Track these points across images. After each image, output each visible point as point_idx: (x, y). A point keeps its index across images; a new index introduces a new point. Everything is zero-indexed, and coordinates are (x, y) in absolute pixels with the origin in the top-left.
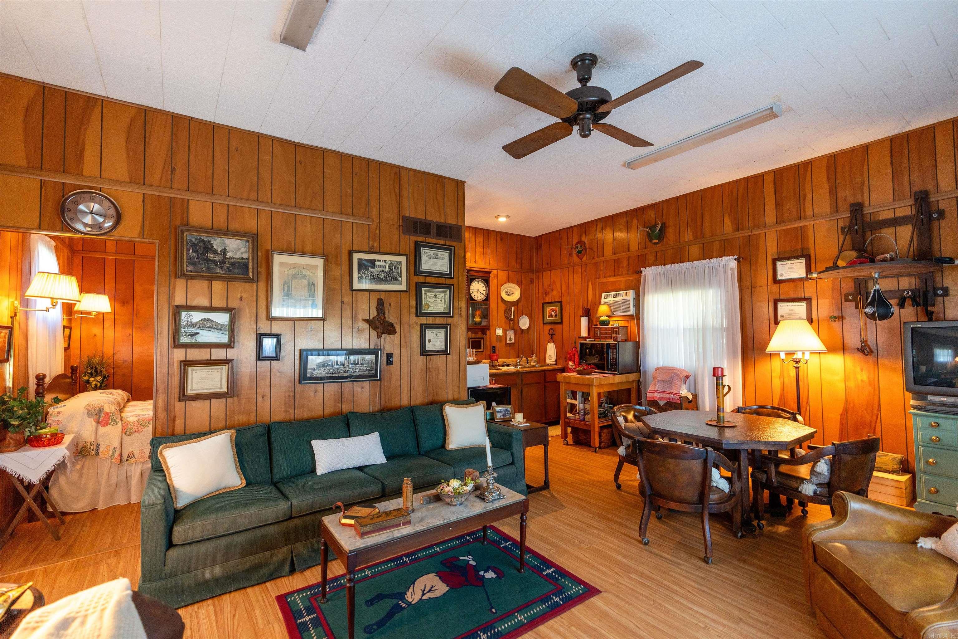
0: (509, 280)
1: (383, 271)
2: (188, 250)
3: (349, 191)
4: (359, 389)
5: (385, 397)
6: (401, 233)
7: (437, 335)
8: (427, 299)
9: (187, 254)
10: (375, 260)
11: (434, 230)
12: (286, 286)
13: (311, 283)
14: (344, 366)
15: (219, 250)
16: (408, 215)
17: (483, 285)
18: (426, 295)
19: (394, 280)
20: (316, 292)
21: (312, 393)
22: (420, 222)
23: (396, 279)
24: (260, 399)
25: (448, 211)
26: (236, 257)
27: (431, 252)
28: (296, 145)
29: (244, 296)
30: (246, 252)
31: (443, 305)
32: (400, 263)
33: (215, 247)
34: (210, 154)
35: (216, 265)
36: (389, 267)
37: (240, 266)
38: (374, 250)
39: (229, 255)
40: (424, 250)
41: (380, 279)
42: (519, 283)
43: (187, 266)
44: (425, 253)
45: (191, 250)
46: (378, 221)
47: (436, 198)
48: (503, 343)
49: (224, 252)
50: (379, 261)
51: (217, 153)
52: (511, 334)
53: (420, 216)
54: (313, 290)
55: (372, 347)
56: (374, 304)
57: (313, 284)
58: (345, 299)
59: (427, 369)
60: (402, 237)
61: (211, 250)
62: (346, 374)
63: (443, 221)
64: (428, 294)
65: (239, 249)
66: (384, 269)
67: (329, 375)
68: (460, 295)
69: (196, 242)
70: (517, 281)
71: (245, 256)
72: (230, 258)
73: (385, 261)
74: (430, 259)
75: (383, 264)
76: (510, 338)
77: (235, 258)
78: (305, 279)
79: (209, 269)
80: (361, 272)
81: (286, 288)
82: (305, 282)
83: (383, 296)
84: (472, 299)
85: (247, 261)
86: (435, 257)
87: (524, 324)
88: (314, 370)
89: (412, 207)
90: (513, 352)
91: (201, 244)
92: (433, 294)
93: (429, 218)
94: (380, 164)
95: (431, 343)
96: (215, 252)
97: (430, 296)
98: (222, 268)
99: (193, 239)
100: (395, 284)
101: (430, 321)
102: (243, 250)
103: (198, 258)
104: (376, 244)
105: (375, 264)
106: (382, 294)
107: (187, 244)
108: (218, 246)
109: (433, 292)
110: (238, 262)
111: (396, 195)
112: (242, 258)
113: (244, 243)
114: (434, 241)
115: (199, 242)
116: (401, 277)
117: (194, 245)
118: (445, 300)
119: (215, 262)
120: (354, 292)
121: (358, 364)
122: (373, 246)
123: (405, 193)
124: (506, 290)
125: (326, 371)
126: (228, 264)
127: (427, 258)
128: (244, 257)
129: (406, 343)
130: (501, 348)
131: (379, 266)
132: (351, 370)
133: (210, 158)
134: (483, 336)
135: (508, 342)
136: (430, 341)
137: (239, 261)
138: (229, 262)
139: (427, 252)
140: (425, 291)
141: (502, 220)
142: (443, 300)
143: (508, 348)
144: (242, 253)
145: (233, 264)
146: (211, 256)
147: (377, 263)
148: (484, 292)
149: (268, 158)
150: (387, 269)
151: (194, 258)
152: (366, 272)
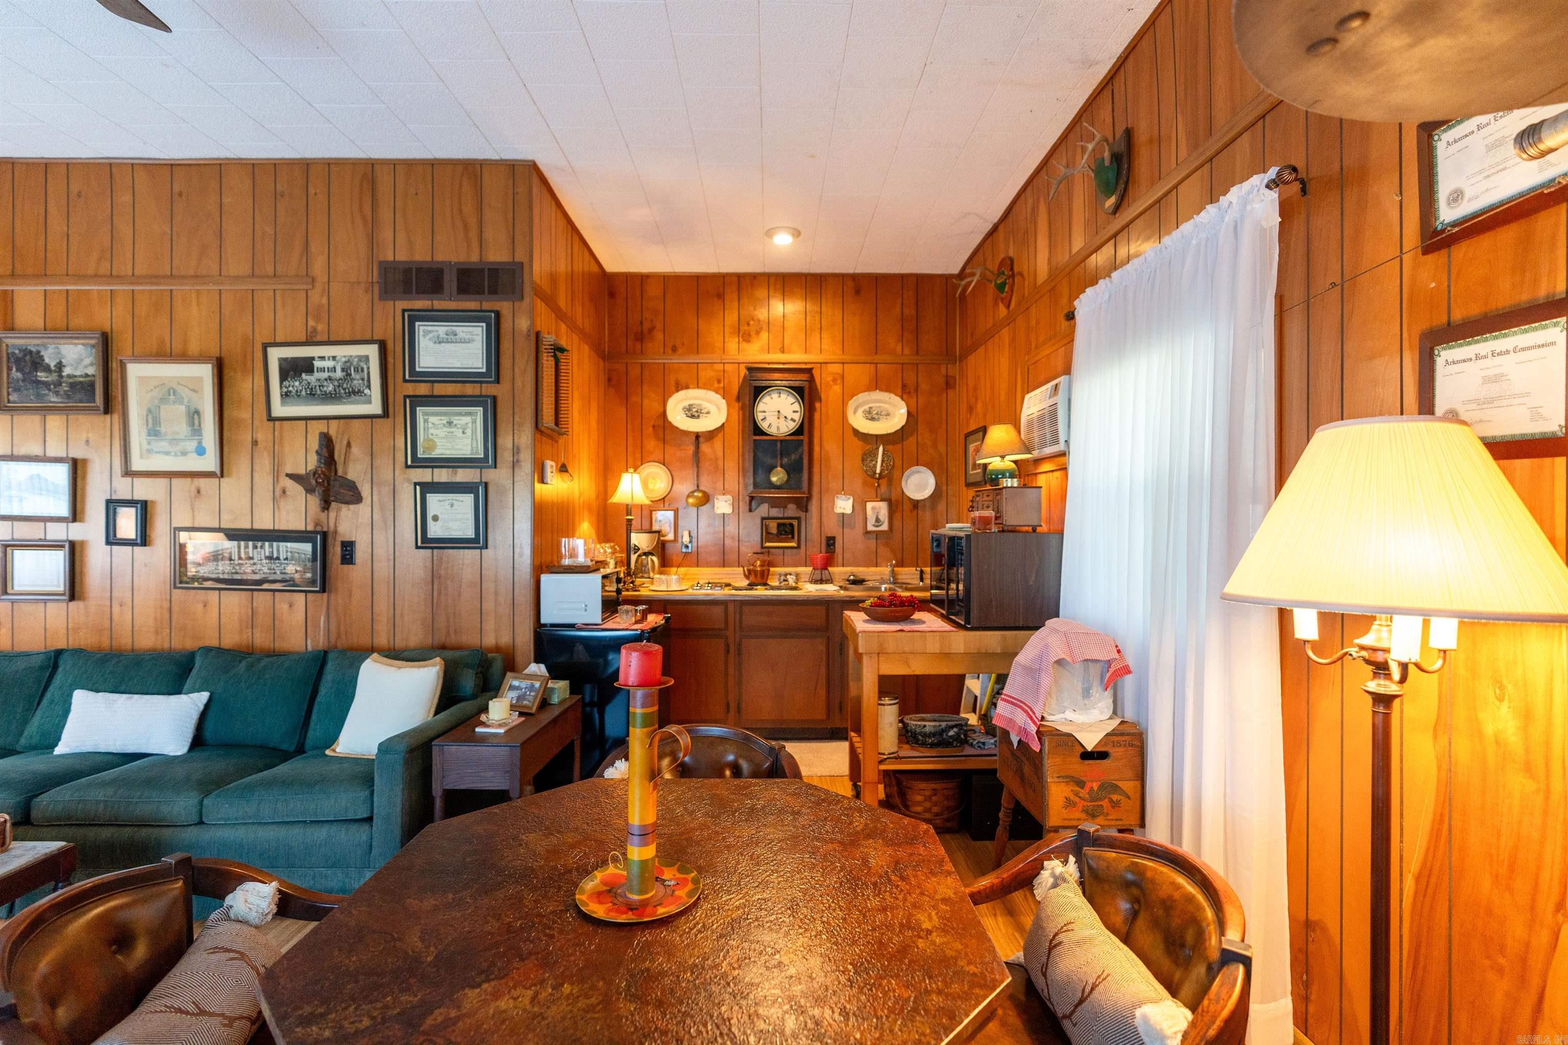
0: (876, 384)
1: (330, 379)
2: (9, 369)
3: (270, 230)
4: (285, 606)
5: (339, 626)
6: (376, 296)
7: (452, 505)
8: (431, 431)
9: (8, 375)
10: (313, 358)
11: (450, 281)
12: (150, 417)
13: (192, 410)
14: (252, 562)
15: (52, 365)
16: (391, 258)
17: (791, 399)
18: (426, 421)
19: (355, 393)
20: (202, 426)
21: (200, 607)
22: (419, 270)
23: (359, 391)
24: (116, 609)
25: (489, 234)
26: (78, 373)
27: (441, 329)
28: (172, 166)
29: (91, 436)
30: (92, 364)
31: (468, 441)
32: (367, 358)
33: (47, 360)
34: (42, 211)
35: (50, 390)
36: (343, 370)
37: (83, 388)
38: (319, 338)
39: (67, 371)
40: (421, 328)
41: (326, 394)
42: (905, 392)
43: (9, 394)
44: (426, 333)
45: (14, 369)
46: (326, 279)
47: (460, 211)
48: (859, 531)
49: (60, 366)
50: (322, 358)
51: (52, 209)
52: (878, 510)
53: (421, 255)
54: (196, 422)
55: (310, 528)
56: (314, 444)
57: (197, 412)
58: (260, 437)
59: (435, 576)
60: (379, 306)
61: (42, 365)
62: (257, 577)
63: (475, 258)
64: (432, 419)
65: (82, 360)
66: (332, 374)
67: (226, 577)
68: (517, 419)
69: (20, 355)
70: (904, 386)
71: (91, 371)
72: (69, 376)
73: (334, 358)
74: (438, 346)
75: (330, 364)
76: (877, 520)
77: (76, 376)
78: (181, 403)
79: (39, 397)
80: (286, 383)
81: (150, 421)
82: (183, 408)
83: (333, 429)
84: (758, 431)
85: (93, 379)
86: (451, 339)
87: (922, 487)
88: (199, 565)
89: (401, 238)
90: (884, 551)
91: (28, 358)
92: (445, 420)
93: (440, 257)
94: (330, 164)
95: (439, 523)
96: (47, 369)
97: (437, 422)
98: (57, 393)
99: (17, 352)
100: (357, 403)
101: (442, 475)
102: (88, 361)
103: (24, 381)
104: (320, 328)
105: (313, 365)
106: (334, 424)
107: (8, 359)
108: (50, 358)
109: (445, 414)
110: (81, 383)
111: (364, 218)
112: (87, 375)
113: (89, 349)
114: (452, 305)
115: (26, 355)
116: (369, 387)
117: (18, 361)
118: (474, 431)
119: (46, 385)
120: (277, 423)
121: (278, 558)
122: (315, 330)
123: (385, 214)
124: (866, 407)
125: (221, 568)
126: (65, 387)
127: (431, 344)
128: (89, 373)
129: (385, 521)
130: (850, 540)
131: (322, 370)
132: (266, 570)
133: (42, 219)
134: (802, 514)
135: (870, 528)
136: (436, 518)
137: (81, 379)
138: (66, 382)
139: (430, 332)
140: (425, 414)
141: (783, 240)
142: (469, 432)
143: (873, 542)
144: (86, 367)
145: (73, 386)
146: (42, 376)
147: (317, 364)
148: (797, 417)
149: (127, 198)
150: (339, 374)
151: (18, 380)
152: (297, 383)
